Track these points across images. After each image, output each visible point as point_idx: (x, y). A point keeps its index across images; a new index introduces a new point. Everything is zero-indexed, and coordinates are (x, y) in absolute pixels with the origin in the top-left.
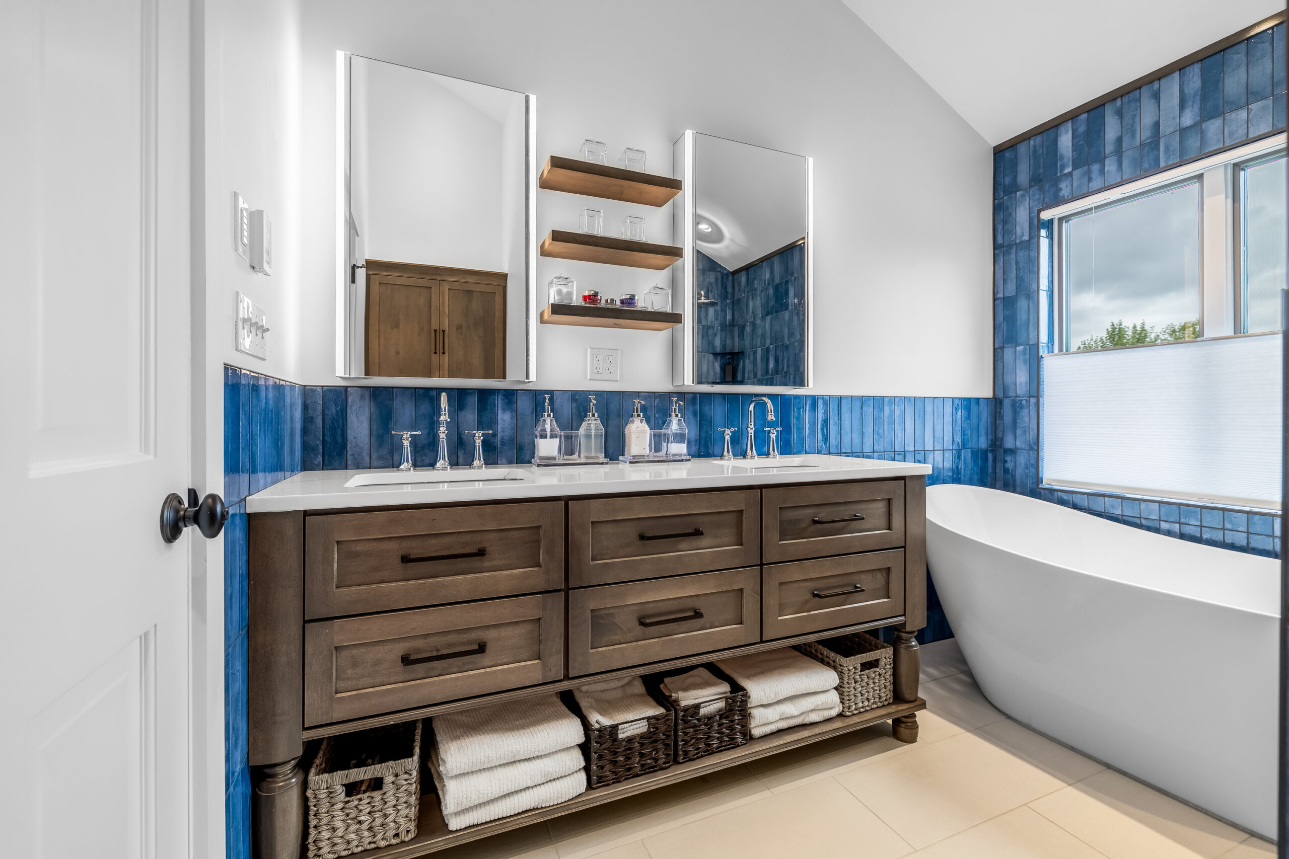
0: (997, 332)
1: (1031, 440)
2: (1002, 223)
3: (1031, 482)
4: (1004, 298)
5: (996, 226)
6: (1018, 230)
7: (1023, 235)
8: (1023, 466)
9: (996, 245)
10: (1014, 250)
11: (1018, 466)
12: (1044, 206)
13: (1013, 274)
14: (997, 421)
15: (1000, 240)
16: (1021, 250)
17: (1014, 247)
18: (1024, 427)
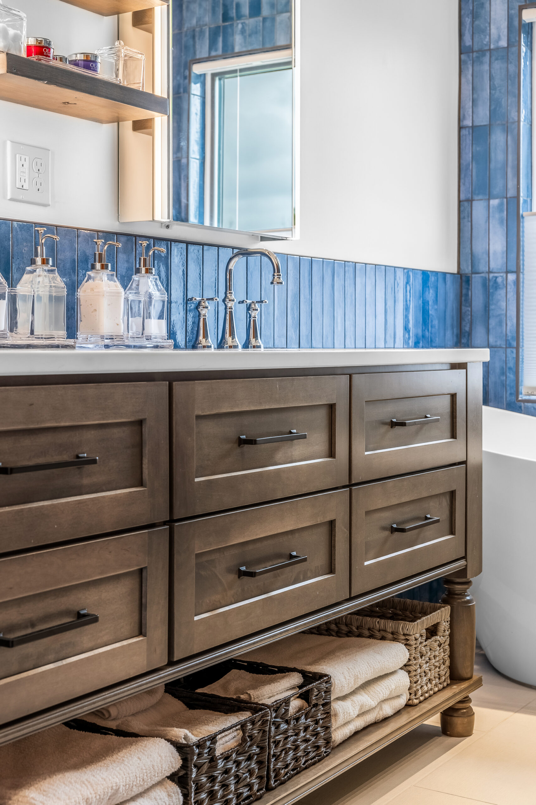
0: (462, 176)
1: (509, 334)
2: (470, 16)
3: (508, 393)
4: (473, 127)
5: (463, 20)
6: (493, 31)
7: (499, 38)
8: (498, 371)
9: (462, 48)
10: (487, 59)
11: (491, 372)
12: (528, 2)
13: (486, 93)
14: (463, 307)
15: (468, 41)
16: (497, 59)
17: (488, 54)
18: (499, 315)
